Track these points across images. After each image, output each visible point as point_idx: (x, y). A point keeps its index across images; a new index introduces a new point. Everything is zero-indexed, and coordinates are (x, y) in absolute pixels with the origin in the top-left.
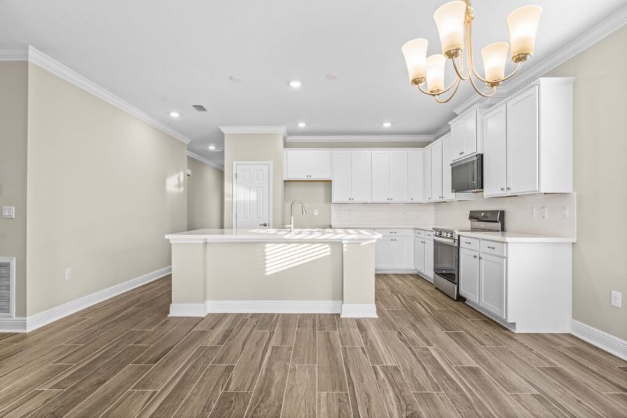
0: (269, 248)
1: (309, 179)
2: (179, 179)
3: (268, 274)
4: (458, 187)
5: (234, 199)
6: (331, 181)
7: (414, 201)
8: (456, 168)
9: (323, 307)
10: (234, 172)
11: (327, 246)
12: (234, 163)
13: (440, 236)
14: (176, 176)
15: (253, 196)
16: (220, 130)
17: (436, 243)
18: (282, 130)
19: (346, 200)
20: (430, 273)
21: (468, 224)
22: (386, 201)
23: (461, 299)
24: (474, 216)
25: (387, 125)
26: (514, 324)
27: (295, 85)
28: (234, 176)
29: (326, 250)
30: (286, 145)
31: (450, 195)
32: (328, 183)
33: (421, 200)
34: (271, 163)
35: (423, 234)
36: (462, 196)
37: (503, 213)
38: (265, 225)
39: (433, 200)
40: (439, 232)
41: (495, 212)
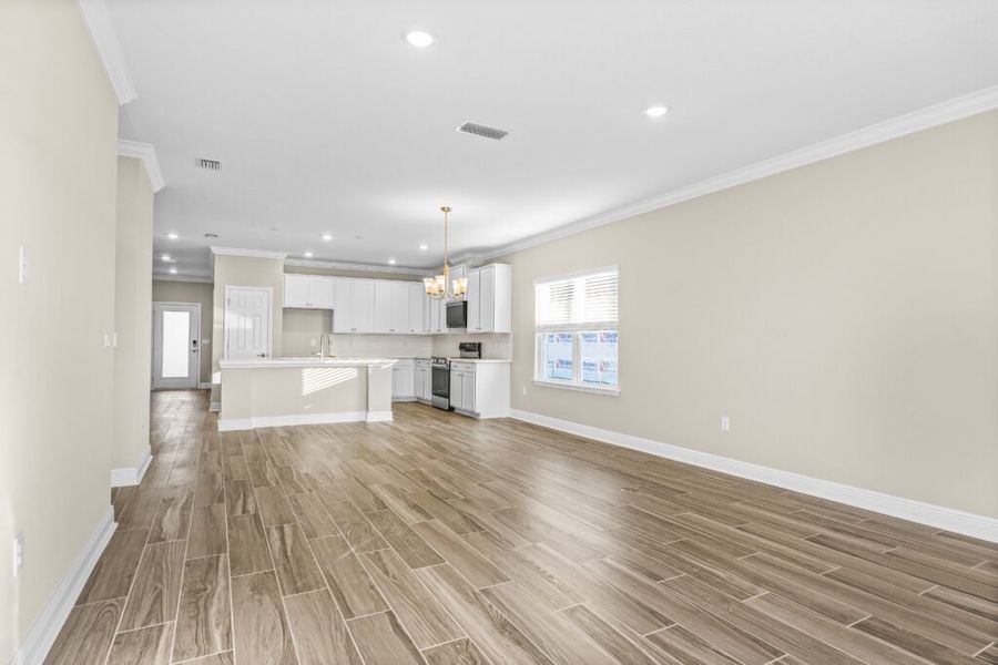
0: (307, 373)
1: (309, 307)
3: (305, 394)
4: (451, 324)
5: (226, 328)
6: (331, 311)
7: (415, 333)
8: (450, 309)
9: (352, 417)
10: (227, 298)
11: (355, 369)
12: (227, 287)
13: (437, 362)
15: (249, 325)
16: (209, 249)
17: (434, 369)
18: (282, 256)
19: (351, 331)
20: (428, 396)
21: (458, 353)
22: (388, 332)
23: (451, 409)
24: (463, 347)
26: (479, 414)
28: (227, 301)
29: (354, 373)
30: (287, 269)
31: (445, 330)
32: (329, 313)
33: (421, 333)
34: (271, 289)
35: (423, 363)
36: (454, 330)
37: (480, 345)
38: (263, 356)
39: (432, 332)
40: (437, 359)
41: (474, 344)
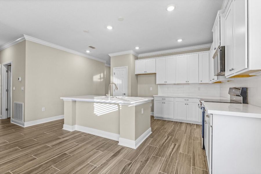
1: (146, 73)
2: (100, 76)
6: (156, 74)
7: (203, 82)
10: (114, 72)
11: (117, 106)
12: (114, 68)
14: (100, 75)
15: (120, 82)
16: (108, 55)
18: (132, 52)
19: (163, 83)
22: (185, 83)
25: (180, 41)
27: (110, 28)
28: (114, 74)
33: (207, 82)
34: (127, 67)
38: (125, 94)
